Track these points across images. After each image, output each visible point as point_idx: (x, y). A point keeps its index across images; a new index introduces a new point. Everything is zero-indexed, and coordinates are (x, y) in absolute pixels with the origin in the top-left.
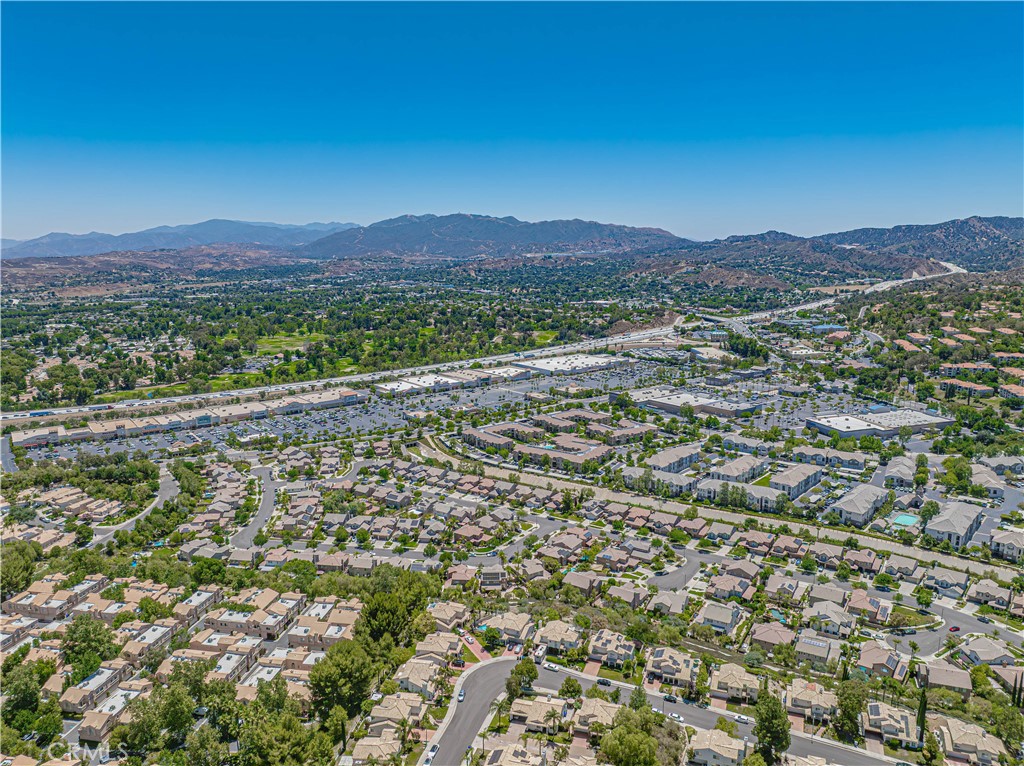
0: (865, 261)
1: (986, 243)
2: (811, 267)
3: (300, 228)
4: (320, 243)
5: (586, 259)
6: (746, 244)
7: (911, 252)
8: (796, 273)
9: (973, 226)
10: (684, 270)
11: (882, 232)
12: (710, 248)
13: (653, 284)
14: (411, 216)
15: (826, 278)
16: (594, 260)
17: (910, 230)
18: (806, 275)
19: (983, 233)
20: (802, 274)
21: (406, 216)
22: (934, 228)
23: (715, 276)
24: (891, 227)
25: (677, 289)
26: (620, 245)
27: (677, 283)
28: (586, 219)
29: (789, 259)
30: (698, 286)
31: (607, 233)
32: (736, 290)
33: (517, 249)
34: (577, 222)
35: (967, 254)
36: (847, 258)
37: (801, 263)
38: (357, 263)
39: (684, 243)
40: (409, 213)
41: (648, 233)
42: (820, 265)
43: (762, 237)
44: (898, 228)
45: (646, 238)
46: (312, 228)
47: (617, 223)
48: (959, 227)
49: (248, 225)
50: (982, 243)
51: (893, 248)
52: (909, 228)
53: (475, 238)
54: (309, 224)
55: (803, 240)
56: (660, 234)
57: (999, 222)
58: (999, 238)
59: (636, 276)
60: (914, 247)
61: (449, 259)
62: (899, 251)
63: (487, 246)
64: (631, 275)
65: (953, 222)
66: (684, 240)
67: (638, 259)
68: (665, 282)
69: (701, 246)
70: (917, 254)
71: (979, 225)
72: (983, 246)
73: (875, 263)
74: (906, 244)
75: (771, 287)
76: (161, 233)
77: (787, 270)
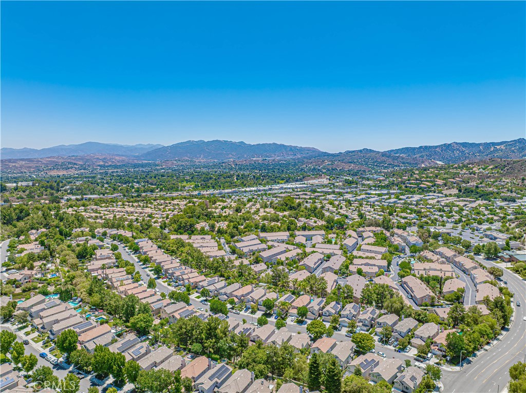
0: (404, 160)
1: (459, 154)
2: (381, 163)
3: (132, 146)
4: (149, 154)
5: (282, 160)
6: (353, 154)
7: (425, 157)
8: (374, 165)
9: (453, 146)
10: (327, 164)
11: (414, 149)
12: (337, 156)
13: (314, 169)
14: (193, 141)
15: (386, 167)
16: (285, 161)
17: (427, 148)
18: (378, 166)
19: (458, 150)
20: (376, 166)
21: (190, 141)
22: (436, 147)
23: (340, 166)
24: (418, 147)
25: (324, 171)
26: (296, 155)
27: (324, 168)
28: (279, 143)
29: (372, 159)
30: (333, 170)
31: (289, 149)
32: (349, 171)
33: (247, 156)
34: (274, 144)
36: (397, 159)
37: (376, 161)
38: (175, 162)
39: (326, 154)
40: (192, 140)
41: (308, 149)
42: (384, 162)
43: (361, 151)
44: (421, 147)
45: (307, 152)
46: (140, 147)
47: (293, 145)
48: (447, 147)
49: (107, 145)
50: (457, 153)
51: (418, 156)
52: (426, 147)
53: (226, 152)
54: (137, 145)
55: (379, 152)
56: (314, 150)
57: (465, 145)
58: (464, 152)
59: (307, 166)
60: (427, 155)
61: (216, 161)
62: (420, 157)
63: (233, 155)
64: (304, 166)
65: (445, 144)
66: (325, 153)
67: (306, 160)
68: (319, 168)
69: (333, 155)
70: (428, 158)
71: (456, 146)
72: (457, 155)
73: (408, 161)
74: (424, 154)
75: (363, 170)
76: (61, 148)
77: (370, 164)
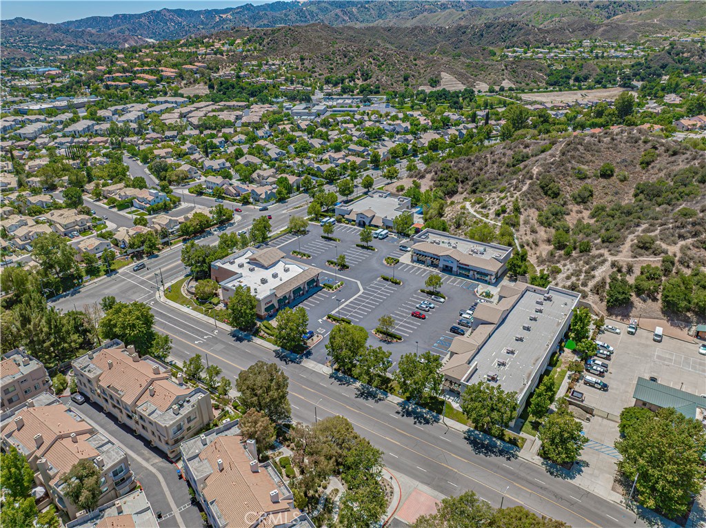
0: (94, 38)
1: (174, 27)
2: (53, 43)
7: (127, 33)
8: (41, 48)
9: (165, 15)
11: (106, 19)
15: (64, 50)
18: (50, 49)
19: (171, 20)
20: (46, 49)
22: (140, 16)
24: (112, 15)
29: (35, 38)
35: (163, 34)
36: (81, 37)
37: (44, 41)
42: (59, 41)
43: (11, 22)
44: (116, 16)
48: (156, 16)
50: (172, 26)
51: (115, 30)
52: (124, 15)
57: (180, 12)
58: (181, 23)
60: (128, 29)
62: (119, 32)
65: (152, 12)
70: (131, 33)
71: (168, 14)
72: (172, 29)
73: (101, 40)
74: (123, 27)
75: (18, 57)
77: (34, 47)
